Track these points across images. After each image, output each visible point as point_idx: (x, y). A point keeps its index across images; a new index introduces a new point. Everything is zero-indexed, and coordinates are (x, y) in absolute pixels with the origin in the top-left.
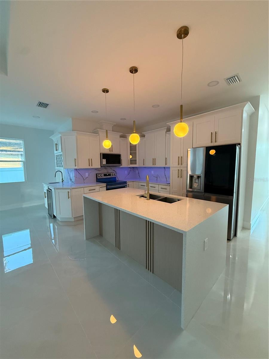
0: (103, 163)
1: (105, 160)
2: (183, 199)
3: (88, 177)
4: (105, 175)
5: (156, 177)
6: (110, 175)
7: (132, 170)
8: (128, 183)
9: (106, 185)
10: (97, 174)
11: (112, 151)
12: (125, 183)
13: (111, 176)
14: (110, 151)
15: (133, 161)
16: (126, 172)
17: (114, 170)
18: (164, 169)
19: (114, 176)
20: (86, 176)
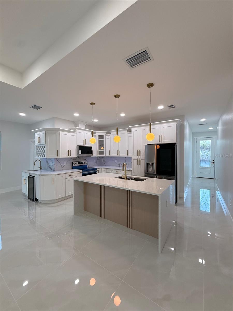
0: (79, 154)
1: (81, 151)
2: (147, 179)
3: (65, 165)
4: (79, 163)
5: (118, 164)
6: (82, 163)
7: (98, 159)
8: (98, 169)
9: (82, 171)
10: (73, 163)
11: (86, 144)
12: (96, 169)
13: (84, 164)
14: (84, 144)
15: (101, 152)
16: (94, 161)
17: (85, 159)
18: (125, 158)
19: (86, 164)
20: (64, 164)
